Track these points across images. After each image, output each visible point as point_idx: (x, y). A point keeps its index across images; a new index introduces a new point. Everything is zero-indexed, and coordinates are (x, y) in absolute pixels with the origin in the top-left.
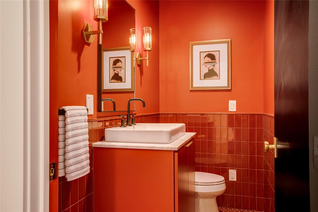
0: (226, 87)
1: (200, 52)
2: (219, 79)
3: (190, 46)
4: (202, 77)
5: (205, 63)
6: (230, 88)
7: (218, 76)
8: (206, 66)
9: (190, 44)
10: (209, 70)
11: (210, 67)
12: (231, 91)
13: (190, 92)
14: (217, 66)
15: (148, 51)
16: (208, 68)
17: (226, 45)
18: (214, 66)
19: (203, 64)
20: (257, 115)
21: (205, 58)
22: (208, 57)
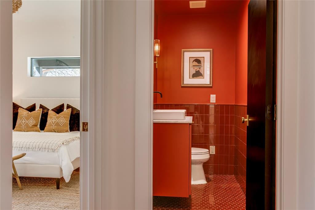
0: (208, 84)
1: (190, 57)
2: (204, 78)
3: (182, 52)
4: (191, 76)
5: (193, 66)
6: (211, 86)
7: (202, 76)
8: (194, 68)
9: (182, 51)
10: (196, 71)
11: (197, 69)
12: (212, 88)
13: (181, 88)
14: (202, 68)
15: (157, 57)
16: (196, 70)
17: (209, 53)
18: (200, 68)
19: (191, 67)
20: (230, 105)
21: (193, 62)
22: (196, 61)
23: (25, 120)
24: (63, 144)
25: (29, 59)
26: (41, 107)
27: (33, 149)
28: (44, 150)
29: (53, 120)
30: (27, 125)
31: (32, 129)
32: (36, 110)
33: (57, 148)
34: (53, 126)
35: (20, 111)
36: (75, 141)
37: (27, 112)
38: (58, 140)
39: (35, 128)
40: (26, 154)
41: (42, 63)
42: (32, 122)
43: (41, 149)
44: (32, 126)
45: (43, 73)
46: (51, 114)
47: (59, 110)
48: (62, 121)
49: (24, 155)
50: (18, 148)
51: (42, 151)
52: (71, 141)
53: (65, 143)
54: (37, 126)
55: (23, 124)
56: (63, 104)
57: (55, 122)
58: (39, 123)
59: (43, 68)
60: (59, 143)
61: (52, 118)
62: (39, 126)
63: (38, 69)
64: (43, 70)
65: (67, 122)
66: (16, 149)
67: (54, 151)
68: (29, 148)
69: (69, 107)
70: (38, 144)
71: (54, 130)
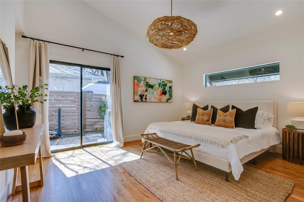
23: (201, 116)
24: (232, 142)
25: (204, 76)
26: (212, 107)
27: (206, 141)
28: (214, 145)
29: (221, 117)
30: (202, 119)
31: (206, 123)
32: (209, 109)
33: (226, 145)
34: (221, 122)
35: (198, 109)
36: (243, 140)
37: (203, 110)
38: (227, 137)
39: (208, 122)
40: (200, 145)
41: (213, 78)
42: (206, 118)
43: (212, 143)
44: (206, 120)
45: (214, 85)
46: (219, 112)
47: (225, 110)
48: (228, 119)
49: (199, 145)
50: (195, 139)
51: (213, 145)
52: (239, 139)
53: (233, 142)
54: (209, 121)
55: (200, 119)
56: (229, 105)
57: (222, 119)
58: (211, 119)
59: (213, 82)
60: (228, 140)
61: (220, 116)
62: (210, 121)
63: (210, 83)
64: (213, 83)
65: (233, 120)
66: (194, 139)
67: (223, 147)
68: (203, 140)
69: (233, 107)
70: (210, 138)
71: (222, 125)
